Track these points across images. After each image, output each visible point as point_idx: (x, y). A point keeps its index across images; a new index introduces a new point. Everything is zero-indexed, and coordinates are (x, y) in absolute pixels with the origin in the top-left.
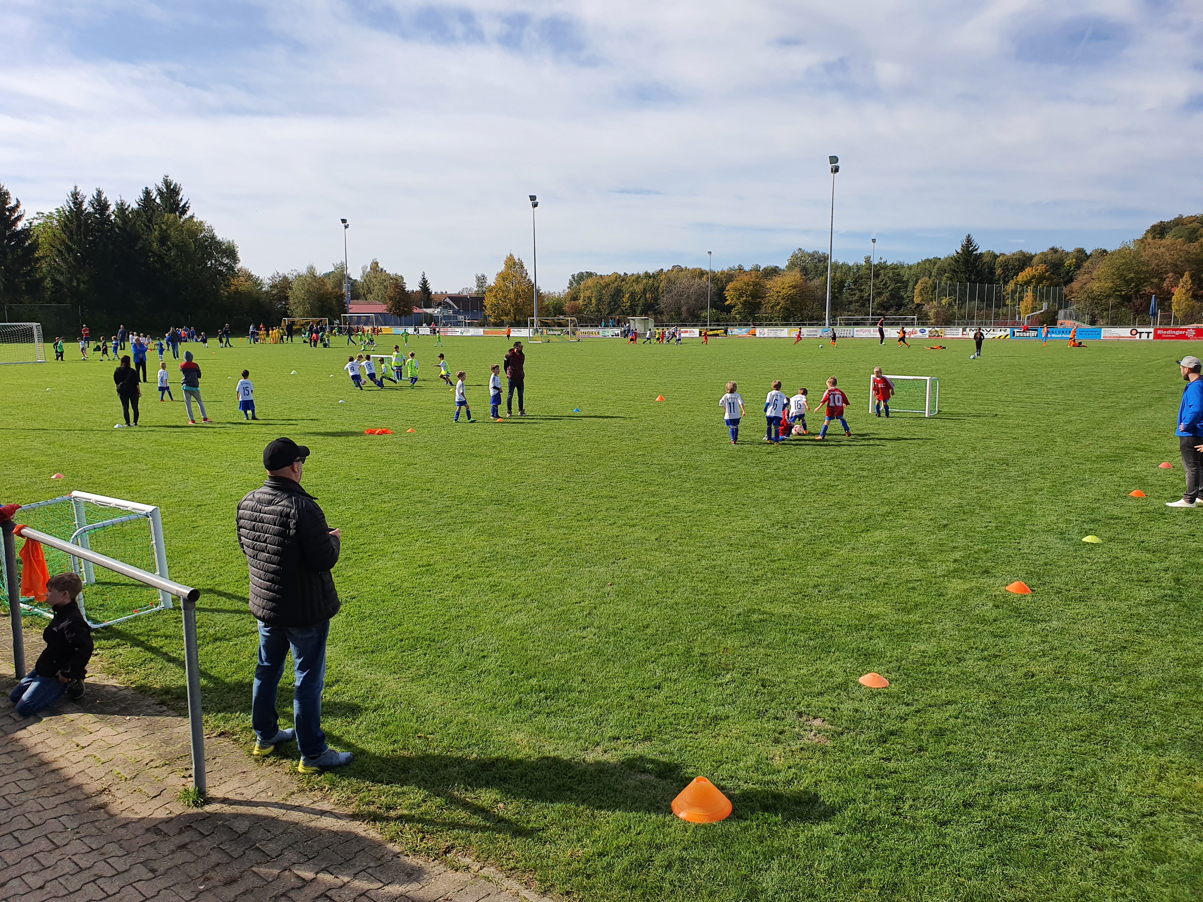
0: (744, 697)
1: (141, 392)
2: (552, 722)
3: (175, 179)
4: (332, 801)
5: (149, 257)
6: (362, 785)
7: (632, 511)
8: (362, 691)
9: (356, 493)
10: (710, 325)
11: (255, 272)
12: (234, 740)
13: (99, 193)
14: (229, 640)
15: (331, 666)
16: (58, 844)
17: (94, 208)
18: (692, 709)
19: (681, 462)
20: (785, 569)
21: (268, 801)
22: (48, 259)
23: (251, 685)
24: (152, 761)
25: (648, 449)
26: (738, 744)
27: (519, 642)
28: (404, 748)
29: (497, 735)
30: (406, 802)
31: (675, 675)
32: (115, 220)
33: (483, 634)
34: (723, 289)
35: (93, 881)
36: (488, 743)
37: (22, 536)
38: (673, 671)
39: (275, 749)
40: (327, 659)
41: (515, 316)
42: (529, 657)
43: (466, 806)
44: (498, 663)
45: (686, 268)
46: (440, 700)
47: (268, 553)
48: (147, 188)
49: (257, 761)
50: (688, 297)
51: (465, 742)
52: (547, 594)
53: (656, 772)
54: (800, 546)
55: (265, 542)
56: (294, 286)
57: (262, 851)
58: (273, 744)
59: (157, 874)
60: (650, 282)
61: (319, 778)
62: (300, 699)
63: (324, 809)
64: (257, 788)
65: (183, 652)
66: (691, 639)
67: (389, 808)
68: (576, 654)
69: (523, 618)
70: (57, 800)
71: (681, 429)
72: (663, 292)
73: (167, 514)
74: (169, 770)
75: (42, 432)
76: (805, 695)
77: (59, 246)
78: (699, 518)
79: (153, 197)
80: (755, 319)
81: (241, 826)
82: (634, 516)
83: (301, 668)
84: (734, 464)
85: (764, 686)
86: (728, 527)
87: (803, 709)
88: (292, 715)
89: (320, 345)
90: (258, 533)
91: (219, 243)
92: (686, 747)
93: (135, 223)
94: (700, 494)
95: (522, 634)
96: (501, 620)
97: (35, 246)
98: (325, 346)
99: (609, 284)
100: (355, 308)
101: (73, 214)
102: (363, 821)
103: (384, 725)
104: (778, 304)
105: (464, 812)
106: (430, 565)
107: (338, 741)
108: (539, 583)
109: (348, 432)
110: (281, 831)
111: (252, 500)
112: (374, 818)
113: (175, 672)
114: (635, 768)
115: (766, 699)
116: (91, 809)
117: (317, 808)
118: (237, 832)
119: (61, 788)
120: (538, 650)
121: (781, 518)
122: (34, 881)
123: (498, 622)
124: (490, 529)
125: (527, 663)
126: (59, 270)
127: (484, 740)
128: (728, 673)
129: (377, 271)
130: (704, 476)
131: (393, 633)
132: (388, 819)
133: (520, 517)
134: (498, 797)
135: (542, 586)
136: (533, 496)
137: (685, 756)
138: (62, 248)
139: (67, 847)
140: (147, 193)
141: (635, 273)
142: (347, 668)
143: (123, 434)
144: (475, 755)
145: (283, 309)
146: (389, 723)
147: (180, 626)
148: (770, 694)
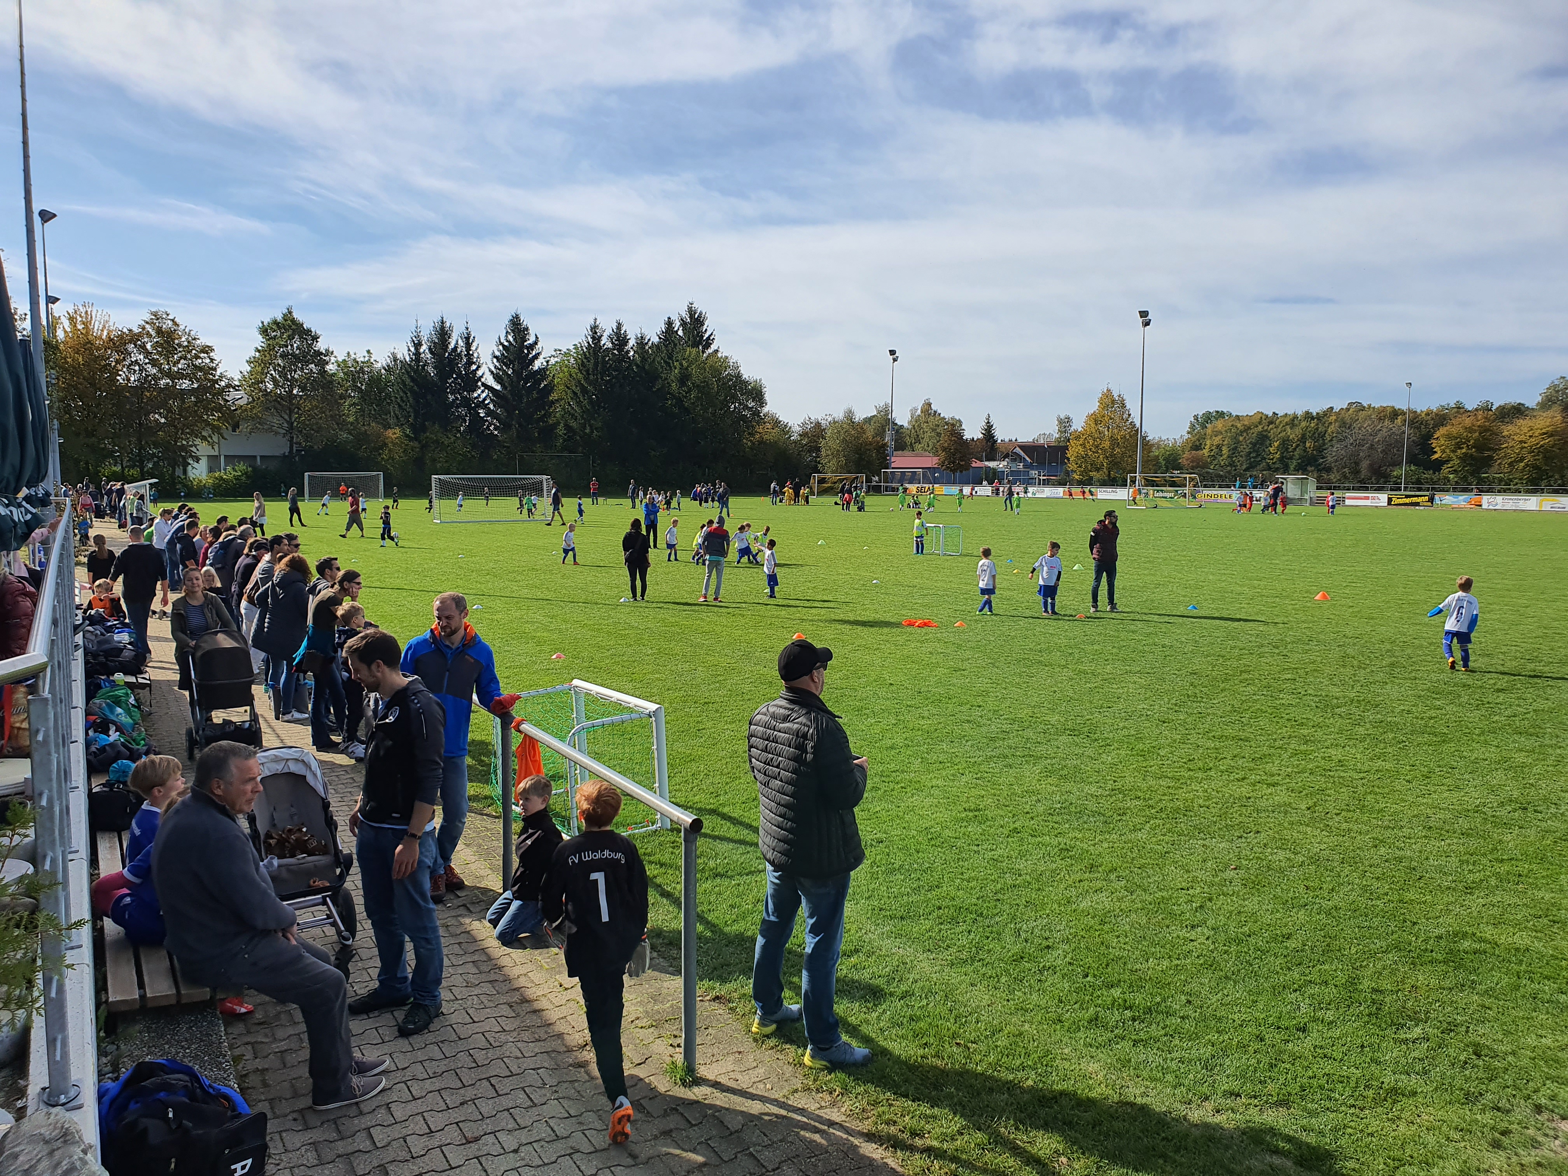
0: (1442, 1067)
1: (650, 561)
2: (1140, 1055)
3: (699, 307)
4: (843, 1110)
5: (667, 399)
6: (882, 1097)
7: (1273, 763)
8: (887, 969)
9: (888, 702)
10: (1406, 489)
11: (784, 417)
12: (731, 1009)
13: (619, 326)
14: (731, 877)
15: (850, 930)
16: (536, 1102)
17: (612, 343)
18: (1355, 1071)
19: (1352, 695)
20: (1520, 875)
21: (766, 1095)
22: (562, 403)
23: (754, 940)
24: (638, 1018)
25: (1301, 672)
26: (1431, 1139)
27: (1097, 933)
28: (937, 1056)
29: (1062, 1059)
30: (937, 1130)
31: (1330, 1015)
32: (634, 356)
33: (1048, 915)
34: (1429, 436)
35: (569, 1155)
36: (1049, 1069)
37: (520, 731)
38: (1328, 1009)
39: (778, 1029)
40: (846, 920)
41: (1109, 472)
42: (1111, 957)
43: (1016, 1150)
44: (1067, 959)
45: (1370, 406)
46: (987, 997)
47: (782, 781)
48: (669, 318)
49: (755, 1040)
50: (1372, 447)
51: (1018, 1062)
52: (1140, 871)
53: (1296, 1156)
54: (1549, 842)
55: (778, 767)
56: (829, 434)
57: (756, 1158)
58: (775, 1022)
59: (638, 1161)
60: (1312, 425)
61: (829, 1077)
62: (809, 970)
63: (832, 1119)
64: (754, 1075)
65: (678, 887)
66: (1358, 964)
67: (914, 1134)
68: (1179, 962)
69: (1104, 901)
70: (537, 1048)
71: (1354, 644)
72: (1331, 440)
73: (670, 710)
74: (656, 1033)
75: (545, 602)
76: (1548, 1079)
77: (574, 388)
78: (1377, 783)
79: (676, 329)
80: (1481, 481)
81: (734, 1124)
82: (1274, 770)
83: (814, 930)
84: (1438, 703)
85: (1479, 1056)
86: (1425, 801)
87: (1544, 1101)
88: (800, 987)
89: (853, 508)
90: (770, 756)
91: (746, 383)
92: (1345, 1126)
93: (654, 359)
94: (1382, 745)
95: (1102, 923)
96: (1074, 899)
97: (550, 388)
98: (861, 509)
99: (1249, 428)
100: (900, 461)
101: (591, 351)
102: (881, 1145)
103: (913, 1020)
104: (1522, 460)
105: (1013, 1159)
106: (979, 810)
107: (854, 1031)
108: (1129, 853)
109: (882, 622)
110: (780, 1137)
111: (765, 715)
112: (895, 1144)
113: (668, 911)
114: (1262, 1144)
115: (1480, 1075)
116: (571, 1065)
117: (825, 1116)
118: (728, 1129)
119: (541, 1033)
120: (1124, 949)
121: (1516, 794)
122: (509, 1142)
123: (1069, 902)
124: (1062, 769)
125: (1107, 965)
126: (573, 415)
127: (1045, 1063)
128: (1417, 1025)
129: (930, 414)
130: (1389, 719)
131: (929, 896)
132: (912, 1149)
133: (1104, 756)
134: (1061, 1148)
135: (1133, 859)
136: (1125, 727)
137: (1342, 1142)
138: (578, 390)
139: (545, 1106)
140: (669, 323)
141: (1289, 413)
142: (870, 934)
143: (628, 610)
144: (1030, 1083)
145: (813, 463)
146: (919, 1019)
147: (677, 852)
148: (1487, 1068)
